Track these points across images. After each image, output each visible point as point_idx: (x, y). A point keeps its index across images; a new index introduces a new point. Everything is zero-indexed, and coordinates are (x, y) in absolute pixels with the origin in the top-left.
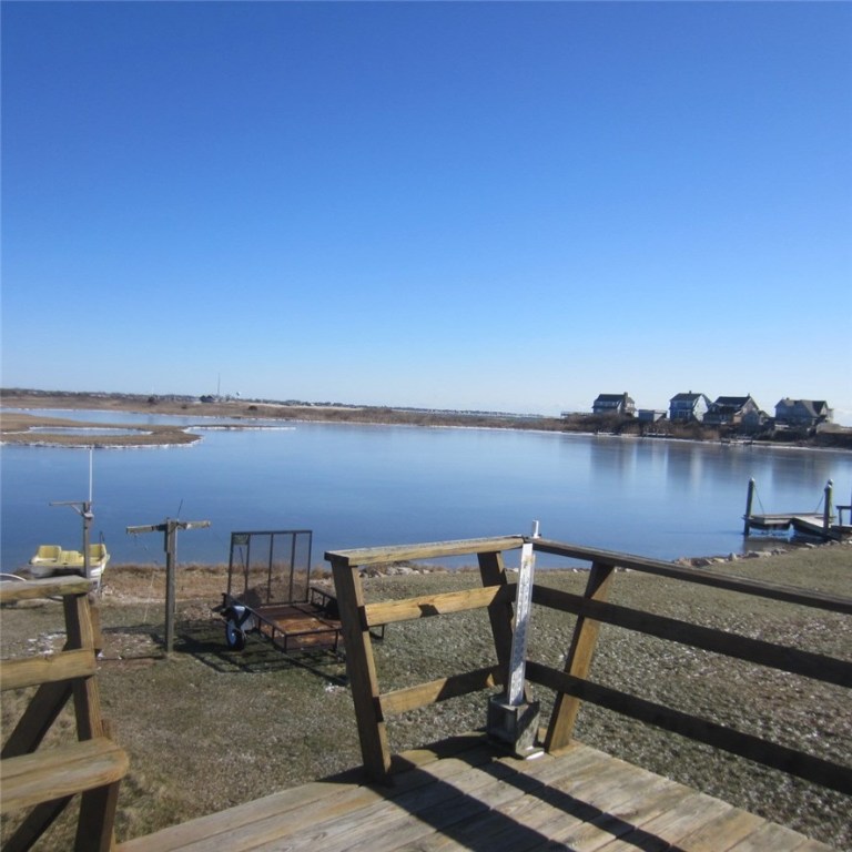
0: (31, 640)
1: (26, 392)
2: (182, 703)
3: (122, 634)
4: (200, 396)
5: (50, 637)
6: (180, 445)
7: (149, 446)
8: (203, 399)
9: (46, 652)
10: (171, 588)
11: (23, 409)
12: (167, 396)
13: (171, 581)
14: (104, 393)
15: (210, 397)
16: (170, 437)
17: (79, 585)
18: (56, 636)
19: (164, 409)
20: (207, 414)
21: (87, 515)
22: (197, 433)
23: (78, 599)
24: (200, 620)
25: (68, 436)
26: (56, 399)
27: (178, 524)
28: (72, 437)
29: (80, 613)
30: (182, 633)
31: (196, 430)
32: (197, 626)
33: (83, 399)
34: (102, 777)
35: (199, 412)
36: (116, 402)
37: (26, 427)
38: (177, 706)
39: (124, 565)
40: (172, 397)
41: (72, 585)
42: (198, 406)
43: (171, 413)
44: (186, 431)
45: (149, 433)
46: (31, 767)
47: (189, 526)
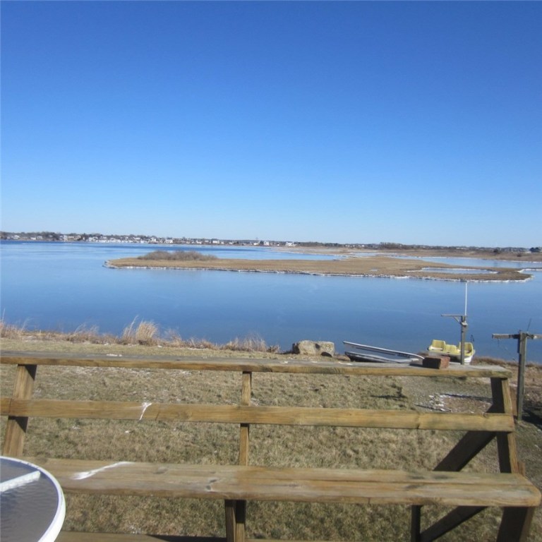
0: (430, 396)
1: (419, 247)
2: (530, 457)
3: (485, 402)
4: (530, 248)
5: (441, 396)
6: (517, 281)
7: (496, 281)
8: (532, 250)
9: (440, 405)
10: (521, 378)
11: (418, 257)
12: (507, 248)
13: (521, 373)
14: (465, 247)
15: (537, 248)
16: (510, 276)
17: (504, 373)
18: (445, 396)
19: (504, 257)
20: (536, 260)
21: (463, 324)
22: (529, 273)
23: (503, 382)
24: (539, 402)
25: (445, 274)
26: (436, 251)
27: (527, 335)
28: (447, 274)
29: (504, 391)
30: (526, 409)
31: (528, 271)
32: (537, 405)
33: (452, 251)
34: (525, 500)
35: (530, 259)
36: (473, 252)
37: (420, 268)
38: (526, 458)
39: (483, 357)
40: (510, 249)
41: (499, 372)
42: (528, 255)
43: (510, 259)
44: (520, 272)
45: (495, 273)
46: (478, 482)
47: (535, 337)
